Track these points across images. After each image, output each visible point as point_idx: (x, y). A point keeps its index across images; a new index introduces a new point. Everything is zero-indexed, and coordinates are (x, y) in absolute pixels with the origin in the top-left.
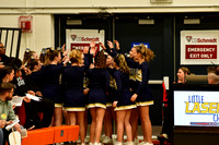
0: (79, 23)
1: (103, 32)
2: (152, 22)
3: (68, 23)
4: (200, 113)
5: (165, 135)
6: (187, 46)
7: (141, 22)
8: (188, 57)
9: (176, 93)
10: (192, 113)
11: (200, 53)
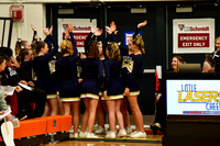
0: (71, 12)
1: (95, 21)
2: (144, 11)
3: (60, 12)
4: (193, 102)
5: (158, 124)
6: (180, 35)
7: (133, 11)
8: (180, 45)
9: (169, 82)
10: (184, 101)
11: (193, 41)
